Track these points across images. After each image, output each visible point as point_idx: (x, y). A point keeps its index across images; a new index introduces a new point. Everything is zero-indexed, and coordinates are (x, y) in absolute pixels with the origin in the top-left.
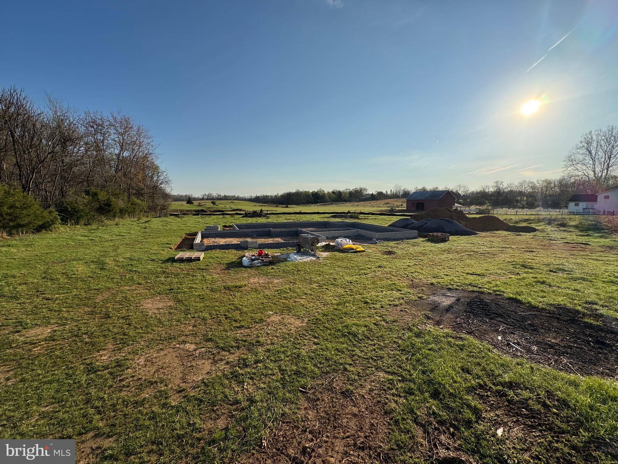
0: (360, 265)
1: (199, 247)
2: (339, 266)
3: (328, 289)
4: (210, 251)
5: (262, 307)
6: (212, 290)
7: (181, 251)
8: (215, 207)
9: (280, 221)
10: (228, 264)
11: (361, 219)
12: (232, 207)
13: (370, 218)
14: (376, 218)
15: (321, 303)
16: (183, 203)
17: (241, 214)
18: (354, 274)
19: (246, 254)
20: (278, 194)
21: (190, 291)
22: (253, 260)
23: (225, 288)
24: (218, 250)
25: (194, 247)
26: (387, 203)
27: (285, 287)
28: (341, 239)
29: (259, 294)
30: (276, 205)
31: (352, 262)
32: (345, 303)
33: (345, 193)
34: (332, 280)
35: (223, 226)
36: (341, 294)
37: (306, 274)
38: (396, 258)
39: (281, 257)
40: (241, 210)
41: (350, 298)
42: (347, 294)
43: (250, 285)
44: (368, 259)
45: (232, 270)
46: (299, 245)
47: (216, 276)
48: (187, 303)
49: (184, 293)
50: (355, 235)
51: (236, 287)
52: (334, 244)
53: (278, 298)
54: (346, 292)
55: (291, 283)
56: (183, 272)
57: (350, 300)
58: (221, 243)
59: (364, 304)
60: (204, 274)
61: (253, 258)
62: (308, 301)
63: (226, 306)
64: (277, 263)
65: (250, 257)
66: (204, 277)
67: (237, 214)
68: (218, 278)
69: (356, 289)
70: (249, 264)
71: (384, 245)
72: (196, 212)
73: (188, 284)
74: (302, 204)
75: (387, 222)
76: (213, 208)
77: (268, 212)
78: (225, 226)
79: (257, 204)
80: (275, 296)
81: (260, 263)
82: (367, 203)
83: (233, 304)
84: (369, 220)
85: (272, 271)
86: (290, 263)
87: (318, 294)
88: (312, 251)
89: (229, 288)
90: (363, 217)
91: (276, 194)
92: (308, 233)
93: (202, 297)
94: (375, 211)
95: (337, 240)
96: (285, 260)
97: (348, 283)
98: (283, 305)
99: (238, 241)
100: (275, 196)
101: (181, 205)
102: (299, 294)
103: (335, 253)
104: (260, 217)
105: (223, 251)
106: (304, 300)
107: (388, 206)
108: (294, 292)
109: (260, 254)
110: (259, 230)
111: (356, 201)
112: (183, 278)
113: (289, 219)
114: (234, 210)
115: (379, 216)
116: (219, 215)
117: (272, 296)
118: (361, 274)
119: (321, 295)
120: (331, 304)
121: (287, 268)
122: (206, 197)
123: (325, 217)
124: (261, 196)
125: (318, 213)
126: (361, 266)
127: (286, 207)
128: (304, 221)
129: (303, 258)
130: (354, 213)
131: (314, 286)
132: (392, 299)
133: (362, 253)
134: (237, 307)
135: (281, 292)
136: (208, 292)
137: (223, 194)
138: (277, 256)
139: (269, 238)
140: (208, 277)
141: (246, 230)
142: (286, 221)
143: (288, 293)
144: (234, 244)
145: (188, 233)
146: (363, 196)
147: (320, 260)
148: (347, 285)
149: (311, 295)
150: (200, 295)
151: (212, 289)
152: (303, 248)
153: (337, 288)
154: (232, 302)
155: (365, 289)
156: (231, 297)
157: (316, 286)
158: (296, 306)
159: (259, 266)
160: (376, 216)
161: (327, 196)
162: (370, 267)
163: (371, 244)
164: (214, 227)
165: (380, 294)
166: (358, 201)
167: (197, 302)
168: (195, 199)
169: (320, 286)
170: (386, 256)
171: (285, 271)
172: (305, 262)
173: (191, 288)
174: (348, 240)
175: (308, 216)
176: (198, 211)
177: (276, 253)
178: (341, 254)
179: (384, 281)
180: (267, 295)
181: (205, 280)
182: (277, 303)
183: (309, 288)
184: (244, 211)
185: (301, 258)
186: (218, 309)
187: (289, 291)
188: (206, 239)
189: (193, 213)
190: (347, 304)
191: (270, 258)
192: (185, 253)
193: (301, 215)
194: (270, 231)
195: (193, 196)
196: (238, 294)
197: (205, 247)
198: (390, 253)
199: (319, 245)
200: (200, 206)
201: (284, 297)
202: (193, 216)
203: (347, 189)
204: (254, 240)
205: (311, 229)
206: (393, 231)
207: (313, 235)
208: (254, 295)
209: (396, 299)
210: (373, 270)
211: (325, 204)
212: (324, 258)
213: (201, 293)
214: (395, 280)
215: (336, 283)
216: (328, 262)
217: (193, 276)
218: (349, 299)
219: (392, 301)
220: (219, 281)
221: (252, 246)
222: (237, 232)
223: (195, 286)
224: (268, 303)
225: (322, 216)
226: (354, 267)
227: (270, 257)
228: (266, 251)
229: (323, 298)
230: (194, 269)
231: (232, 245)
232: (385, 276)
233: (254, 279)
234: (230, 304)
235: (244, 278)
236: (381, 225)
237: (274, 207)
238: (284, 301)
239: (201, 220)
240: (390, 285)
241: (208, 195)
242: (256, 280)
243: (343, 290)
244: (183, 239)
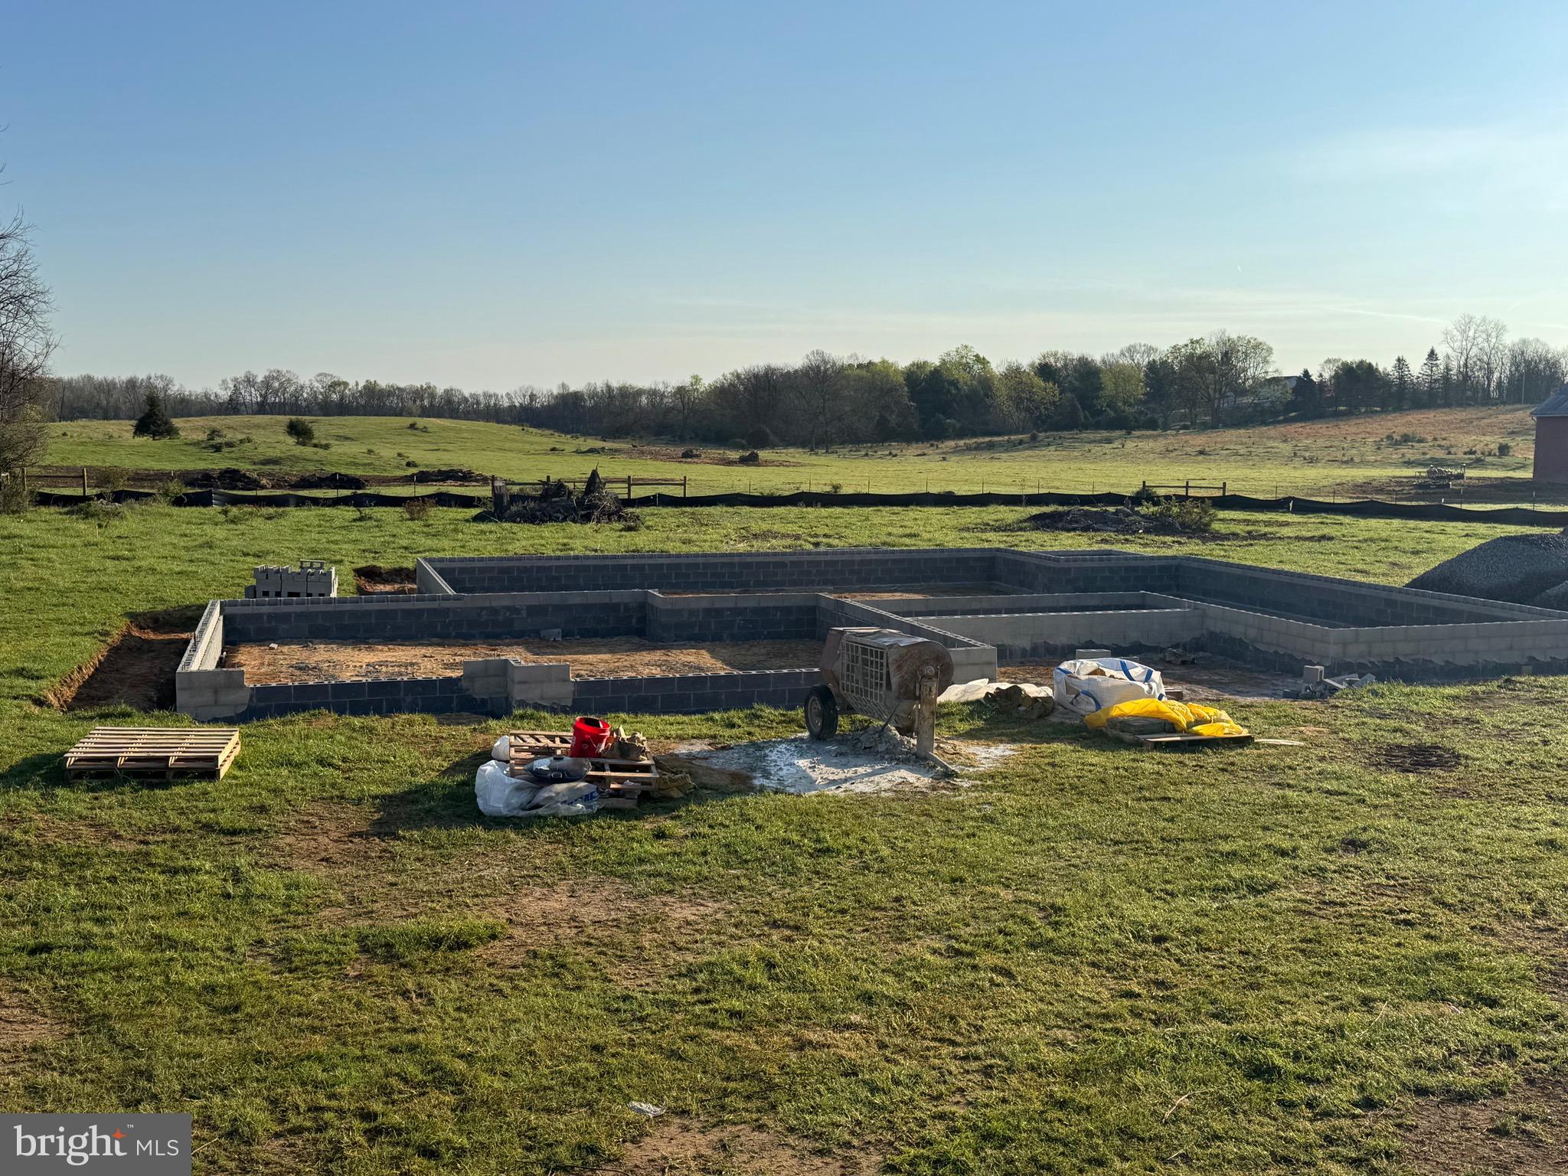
0: (1221, 829)
1: (208, 697)
2: (1081, 834)
3: (1008, 974)
4: (275, 724)
5: (593, 1070)
6: (286, 959)
7: (104, 717)
8: (308, 459)
9: (707, 548)
10: (387, 801)
11: (1225, 537)
12: (414, 455)
13: (1286, 531)
14: (1326, 531)
15: (966, 1058)
16: (113, 427)
17: (466, 502)
18: (1181, 885)
19: (502, 744)
20: (697, 379)
21: (157, 963)
22: (541, 780)
23: (365, 949)
24: (330, 719)
25: (181, 697)
26: (1406, 439)
27: (738, 951)
28: (1091, 664)
29: (579, 988)
30: (680, 450)
31: (1166, 809)
32: (1119, 1066)
33: (1118, 372)
34: (1035, 917)
35: (360, 572)
36: (1093, 1009)
37: (872, 877)
38: (1464, 795)
39: (717, 763)
40: (465, 477)
41: (1152, 1038)
42: (1136, 1014)
43: (518, 932)
44: (1270, 794)
45: (411, 841)
46: (825, 696)
47: (311, 874)
48: (133, 1033)
49: (120, 970)
50: (1186, 637)
51: (436, 942)
52: (1045, 691)
53: (696, 1020)
54: (1130, 995)
55: (775, 925)
56: (115, 846)
57: (1152, 1053)
58: (347, 677)
59: (1249, 1077)
60: (242, 862)
61: (543, 764)
62: (882, 1046)
63: (372, 1060)
64: (686, 799)
65: (523, 762)
66: (237, 877)
67: (443, 500)
68: (324, 887)
69: (1194, 982)
70: (515, 801)
71: (1385, 704)
72: (191, 483)
73: (144, 918)
74: (843, 443)
75: (1404, 559)
76: (295, 459)
77: (638, 492)
78: (370, 574)
79: (569, 443)
80: (672, 1005)
81: (587, 798)
82: (1271, 437)
83: (413, 1048)
84: (1280, 547)
85: (658, 848)
86: (768, 802)
87: (949, 1003)
88: (906, 731)
89: (389, 946)
90: (1240, 529)
91: (686, 381)
92: (883, 622)
93: (225, 1001)
94: (1319, 491)
95: (1065, 665)
96: (740, 784)
97: (1139, 937)
98: (721, 1064)
99: (448, 666)
100: (681, 391)
101: (102, 444)
102: (825, 996)
103: (1056, 746)
104: (586, 519)
105: (357, 722)
106: (858, 1038)
107: (1410, 454)
108: (796, 983)
109: (585, 745)
110: (575, 597)
111: (1193, 425)
112: (113, 879)
113: (764, 536)
114: (423, 478)
115: (1347, 520)
116: (335, 502)
117: (656, 1003)
118: (1225, 890)
119: (967, 1012)
120: (1032, 1068)
121: (748, 832)
122: (252, 396)
123: (986, 527)
124: (593, 395)
125: (947, 500)
126: (1226, 838)
127: (744, 461)
128: (856, 550)
129: (849, 773)
130: (1182, 499)
131: (922, 948)
132: (1438, 1053)
133: (1233, 755)
134: (439, 1067)
135: (714, 982)
136: (262, 970)
137: (355, 378)
138: (691, 757)
139: (639, 648)
140: (265, 880)
141: (501, 599)
142: (742, 547)
143: (754, 988)
144: (428, 684)
145: (143, 607)
146: (1242, 391)
147: (956, 788)
148: (1135, 956)
149: (902, 1005)
150: (211, 989)
151: (287, 951)
152: (849, 710)
153: (1067, 971)
154: (409, 1037)
155: (1252, 986)
156: (401, 1005)
157: (935, 952)
158: (805, 1072)
159: (575, 820)
160: (1330, 518)
161: (1002, 393)
162: (1286, 844)
163: (1295, 696)
164: (304, 575)
165: (1353, 1017)
166: (1205, 427)
167: (195, 1030)
168: (188, 407)
169: (959, 953)
170: (1392, 778)
171: (741, 849)
172: (864, 800)
173: (160, 941)
174: (1138, 670)
175: (882, 516)
176: (205, 478)
177: (681, 738)
178: (1093, 757)
179: (1380, 940)
180: (626, 998)
181: (247, 896)
182: (690, 1048)
183: (886, 960)
184: (484, 480)
185: (840, 774)
186: (322, 1076)
187: (761, 978)
188: (256, 651)
189: (176, 488)
190: (1139, 1078)
191: (646, 769)
192: (129, 729)
193: (838, 510)
194: (644, 608)
195: (174, 389)
196: (447, 989)
197: (243, 697)
198: (1421, 758)
199: (953, 694)
200: (218, 449)
201: (733, 1014)
202: (175, 510)
203: (1131, 350)
204: (547, 660)
205: (898, 596)
206: (1441, 615)
207: (914, 631)
208: (543, 995)
209: (1465, 1054)
210: (1305, 864)
211: (991, 446)
212: (981, 777)
213: (220, 979)
214: (1457, 935)
215: (1061, 937)
216: (1010, 802)
217: (175, 872)
218: (1148, 1043)
219: (1433, 1070)
220: (331, 904)
221: (533, 694)
222: (445, 612)
223: (186, 934)
224: (632, 1045)
225: (971, 515)
226: (1177, 841)
227: (646, 762)
228: (622, 727)
229: (978, 1029)
230: (176, 830)
231: (414, 684)
232: (1390, 902)
233: (544, 898)
234: (394, 1050)
235: (484, 890)
236: (1359, 578)
237: (670, 458)
238: (733, 1039)
239: (220, 533)
240: (1422, 967)
241: (267, 383)
242: (558, 903)
243: (1111, 983)
244: (115, 651)
